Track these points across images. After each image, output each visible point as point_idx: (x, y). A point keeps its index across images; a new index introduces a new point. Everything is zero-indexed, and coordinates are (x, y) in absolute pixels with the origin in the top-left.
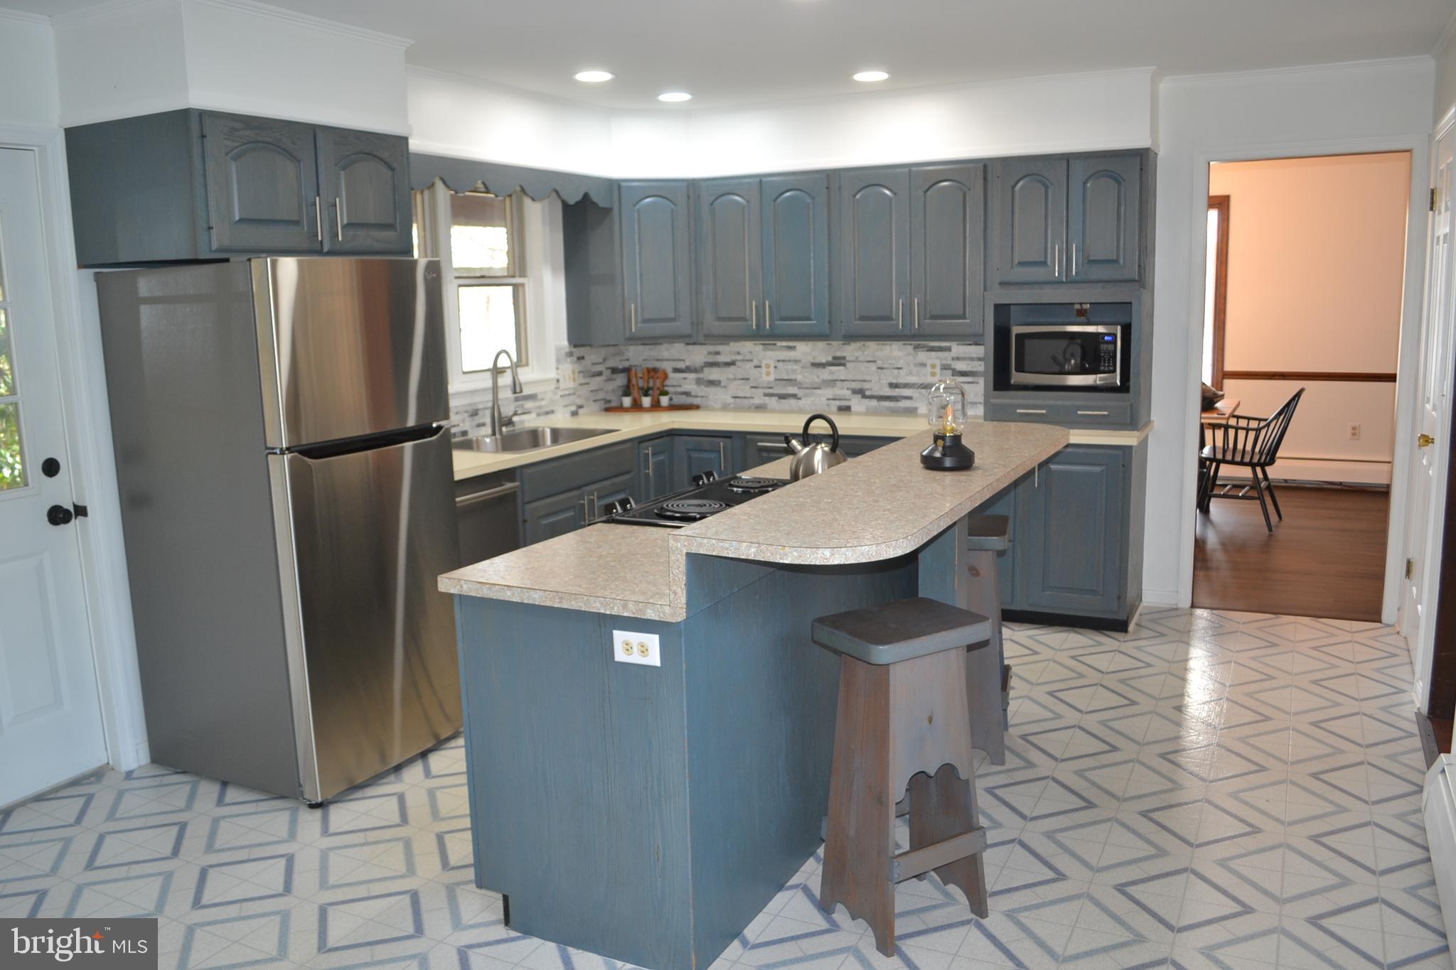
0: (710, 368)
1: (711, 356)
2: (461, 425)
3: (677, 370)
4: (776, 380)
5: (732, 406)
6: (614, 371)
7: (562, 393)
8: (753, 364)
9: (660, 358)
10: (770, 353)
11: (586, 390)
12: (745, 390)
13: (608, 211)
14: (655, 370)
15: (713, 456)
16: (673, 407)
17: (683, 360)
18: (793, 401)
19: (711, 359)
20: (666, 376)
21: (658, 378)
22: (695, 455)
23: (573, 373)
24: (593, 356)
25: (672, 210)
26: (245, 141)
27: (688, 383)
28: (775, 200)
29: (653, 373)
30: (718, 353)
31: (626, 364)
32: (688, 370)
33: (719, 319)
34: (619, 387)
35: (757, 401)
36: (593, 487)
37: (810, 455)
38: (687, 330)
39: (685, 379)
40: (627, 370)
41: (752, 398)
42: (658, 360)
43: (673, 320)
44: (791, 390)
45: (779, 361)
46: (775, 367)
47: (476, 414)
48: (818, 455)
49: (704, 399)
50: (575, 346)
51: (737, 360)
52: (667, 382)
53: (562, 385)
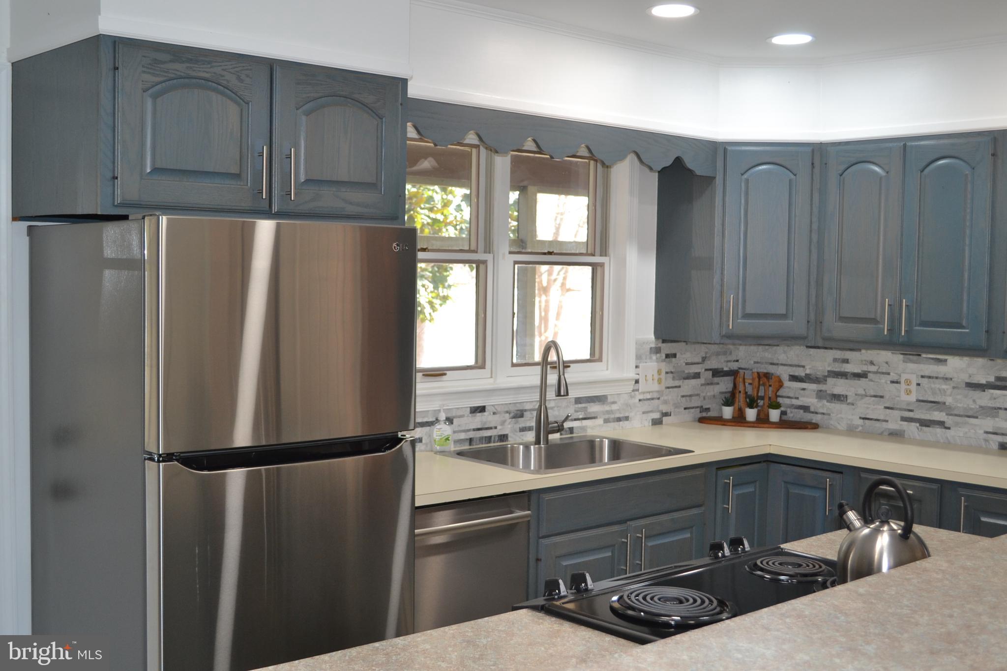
0: (835, 379)
1: (837, 364)
2: (499, 427)
3: (794, 378)
4: (918, 401)
5: (860, 428)
6: (717, 373)
7: (641, 397)
8: (890, 378)
9: (775, 361)
10: (911, 366)
11: (673, 395)
12: (877, 410)
13: (710, 180)
14: (767, 376)
15: (817, 494)
16: (785, 424)
17: (803, 367)
18: (939, 431)
19: (837, 367)
20: (780, 384)
21: (770, 386)
22: (795, 490)
23: (659, 372)
24: (687, 355)
25: (790, 181)
26: (172, 76)
27: (808, 395)
28: (922, 171)
29: (764, 380)
30: (846, 361)
31: (734, 366)
32: (807, 379)
33: (842, 319)
34: (721, 393)
35: (892, 426)
36: (642, 522)
37: (871, 539)
38: (801, 329)
39: (804, 389)
40: (734, 373)
41: (887, 421)
42: (772, 364)
43: (784, 316)
44: (937, 416)
45: (922, 377)
46: (918, 384)
47: (522, 416)
48: (883, 541)
49: (826, 417)
50: (664, 341)
51: (869, 372)
52: (780, 393)
53: (642, 386)
